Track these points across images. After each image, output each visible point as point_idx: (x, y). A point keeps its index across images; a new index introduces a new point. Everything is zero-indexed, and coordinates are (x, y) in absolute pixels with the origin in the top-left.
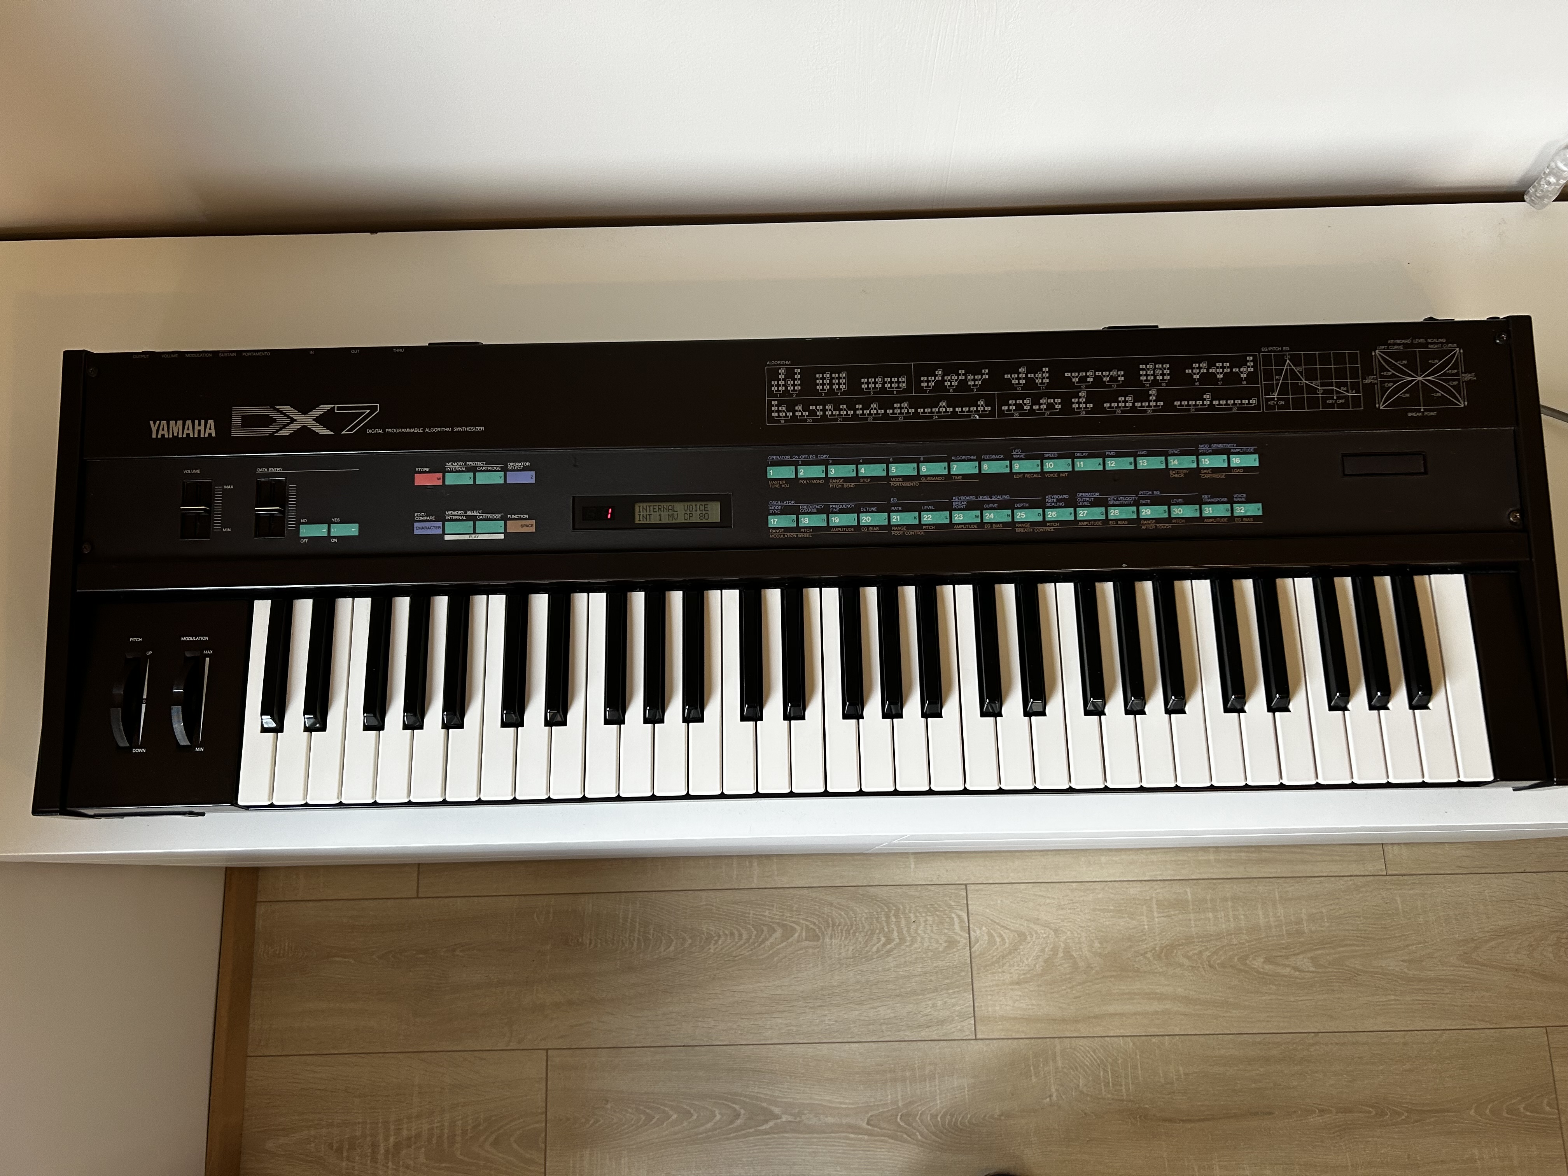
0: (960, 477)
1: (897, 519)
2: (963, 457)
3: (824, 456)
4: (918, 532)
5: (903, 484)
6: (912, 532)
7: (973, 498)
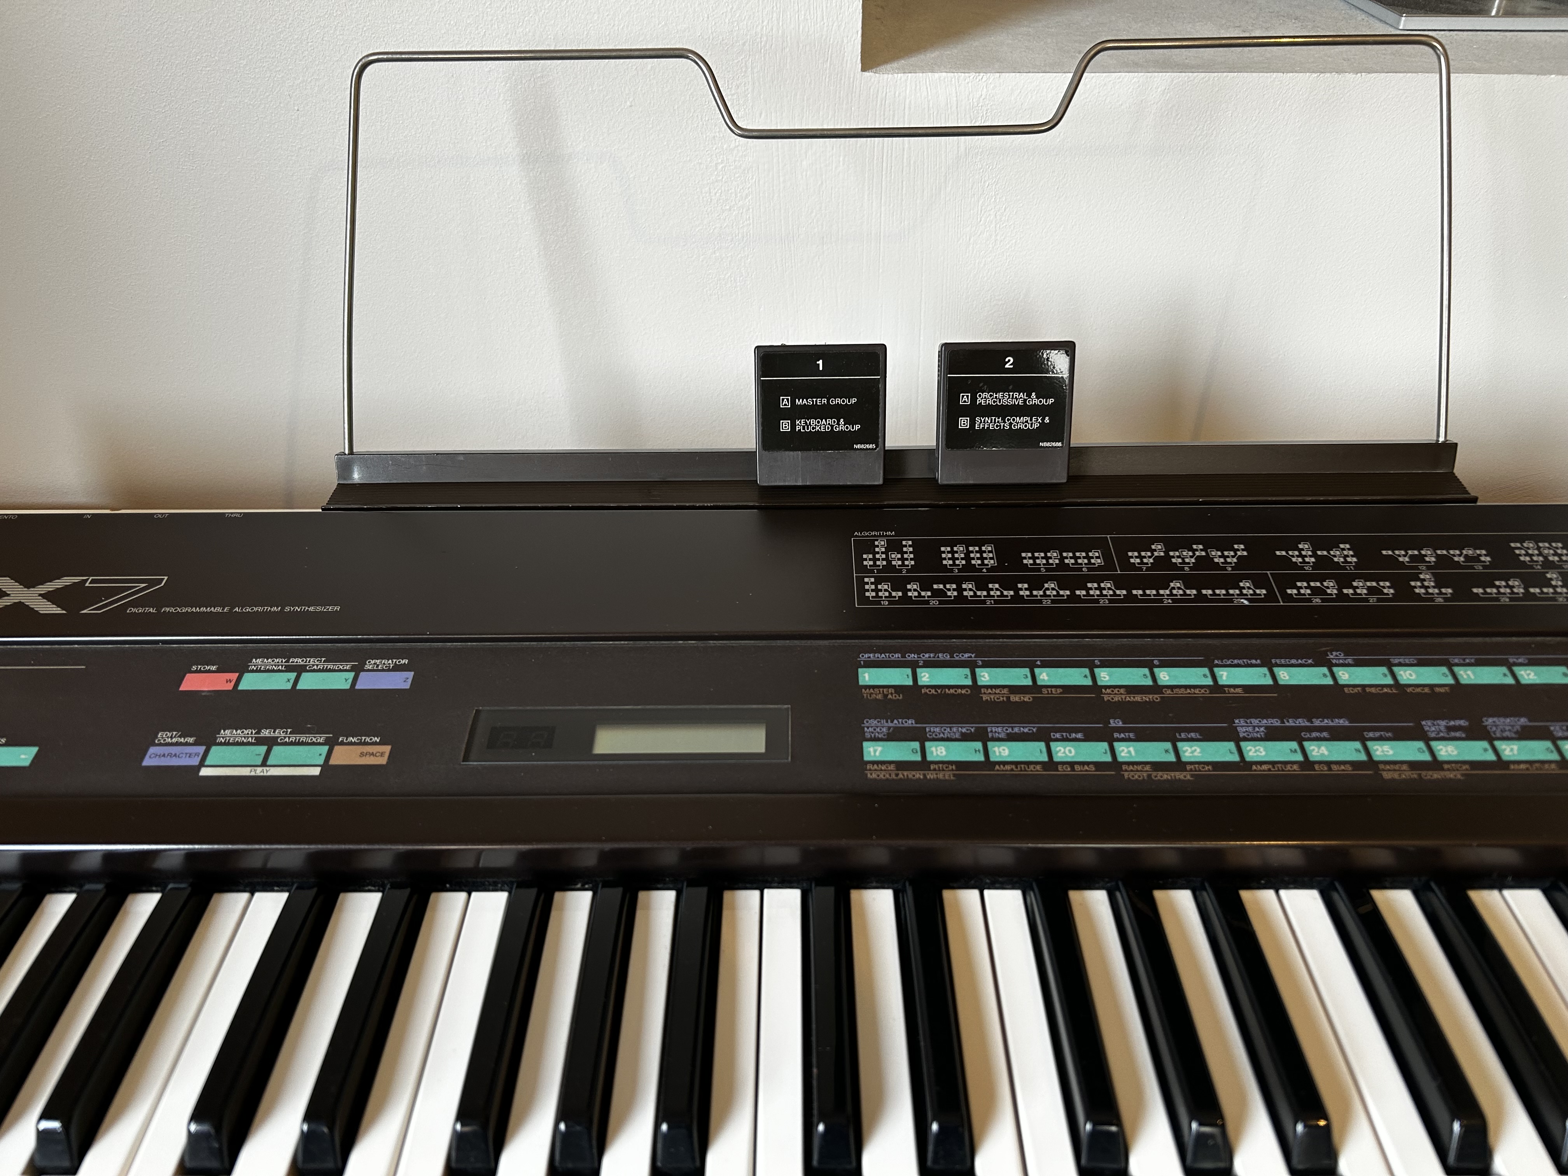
0: (1239, 690)
1: (1129, 752)
2: (1236, 662)
3: (966, 655)
4: (1179, 775)
5: (1128, 699)
6: (1166, 776)
7: (1276, 722)
